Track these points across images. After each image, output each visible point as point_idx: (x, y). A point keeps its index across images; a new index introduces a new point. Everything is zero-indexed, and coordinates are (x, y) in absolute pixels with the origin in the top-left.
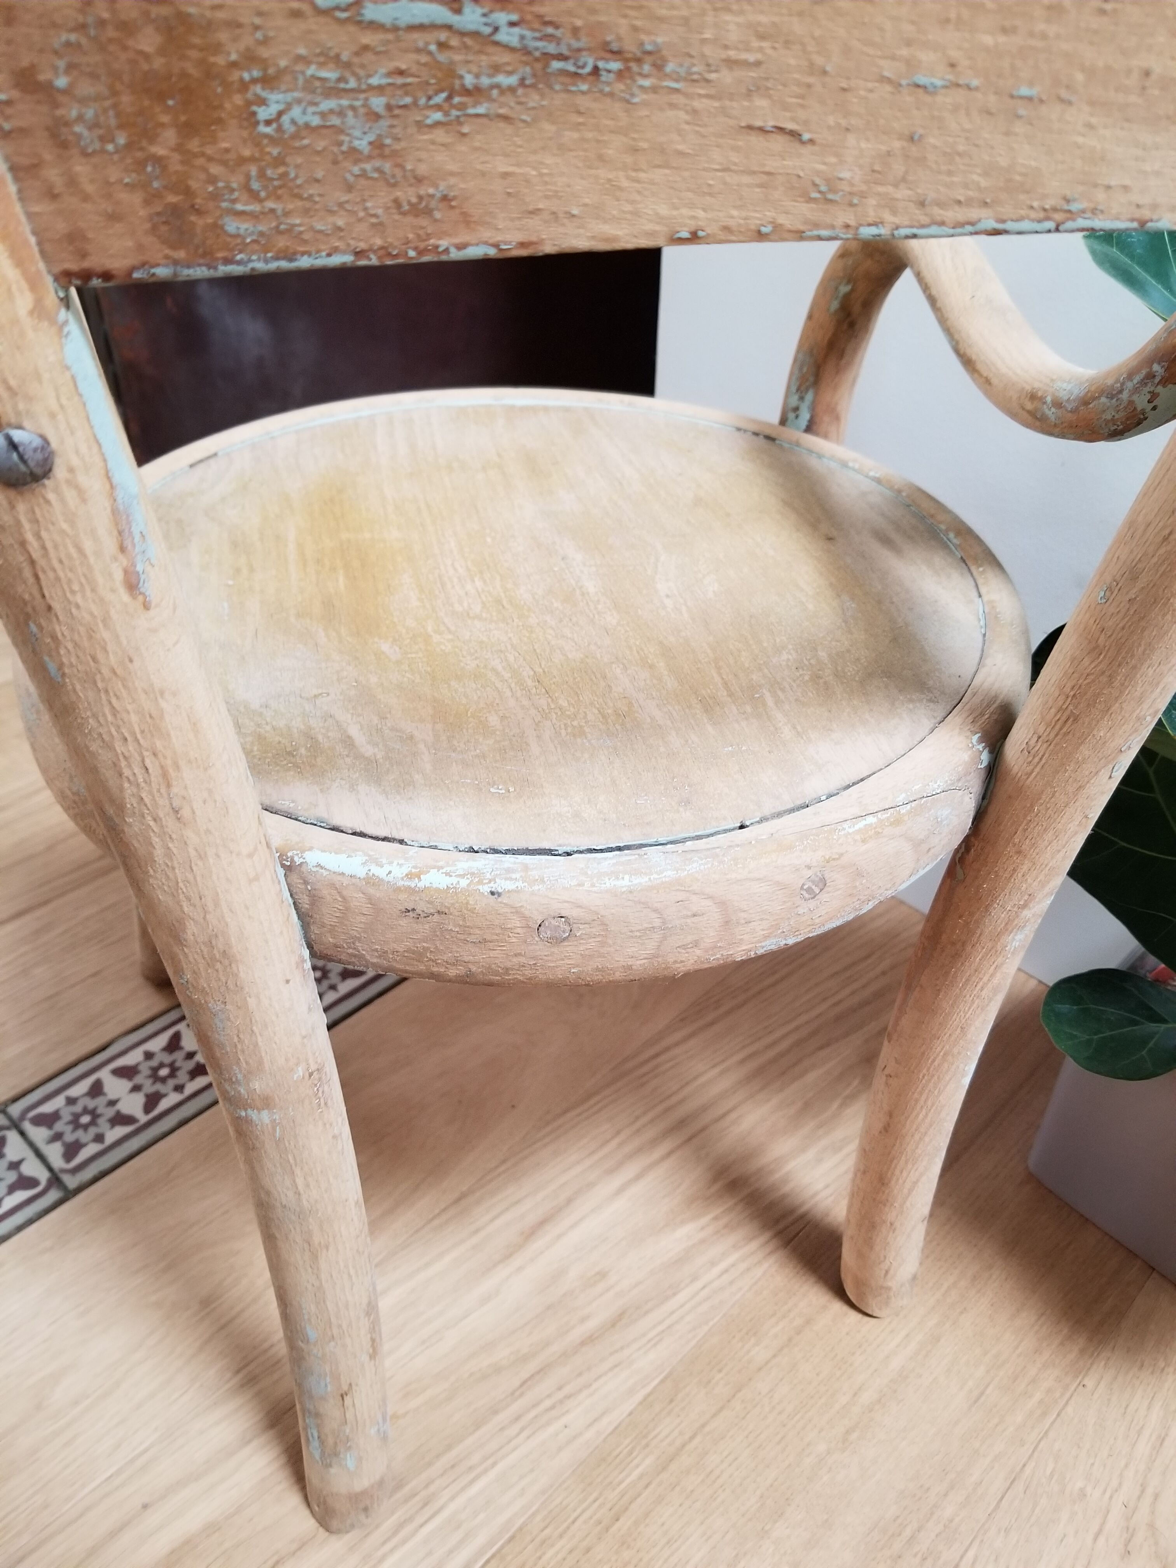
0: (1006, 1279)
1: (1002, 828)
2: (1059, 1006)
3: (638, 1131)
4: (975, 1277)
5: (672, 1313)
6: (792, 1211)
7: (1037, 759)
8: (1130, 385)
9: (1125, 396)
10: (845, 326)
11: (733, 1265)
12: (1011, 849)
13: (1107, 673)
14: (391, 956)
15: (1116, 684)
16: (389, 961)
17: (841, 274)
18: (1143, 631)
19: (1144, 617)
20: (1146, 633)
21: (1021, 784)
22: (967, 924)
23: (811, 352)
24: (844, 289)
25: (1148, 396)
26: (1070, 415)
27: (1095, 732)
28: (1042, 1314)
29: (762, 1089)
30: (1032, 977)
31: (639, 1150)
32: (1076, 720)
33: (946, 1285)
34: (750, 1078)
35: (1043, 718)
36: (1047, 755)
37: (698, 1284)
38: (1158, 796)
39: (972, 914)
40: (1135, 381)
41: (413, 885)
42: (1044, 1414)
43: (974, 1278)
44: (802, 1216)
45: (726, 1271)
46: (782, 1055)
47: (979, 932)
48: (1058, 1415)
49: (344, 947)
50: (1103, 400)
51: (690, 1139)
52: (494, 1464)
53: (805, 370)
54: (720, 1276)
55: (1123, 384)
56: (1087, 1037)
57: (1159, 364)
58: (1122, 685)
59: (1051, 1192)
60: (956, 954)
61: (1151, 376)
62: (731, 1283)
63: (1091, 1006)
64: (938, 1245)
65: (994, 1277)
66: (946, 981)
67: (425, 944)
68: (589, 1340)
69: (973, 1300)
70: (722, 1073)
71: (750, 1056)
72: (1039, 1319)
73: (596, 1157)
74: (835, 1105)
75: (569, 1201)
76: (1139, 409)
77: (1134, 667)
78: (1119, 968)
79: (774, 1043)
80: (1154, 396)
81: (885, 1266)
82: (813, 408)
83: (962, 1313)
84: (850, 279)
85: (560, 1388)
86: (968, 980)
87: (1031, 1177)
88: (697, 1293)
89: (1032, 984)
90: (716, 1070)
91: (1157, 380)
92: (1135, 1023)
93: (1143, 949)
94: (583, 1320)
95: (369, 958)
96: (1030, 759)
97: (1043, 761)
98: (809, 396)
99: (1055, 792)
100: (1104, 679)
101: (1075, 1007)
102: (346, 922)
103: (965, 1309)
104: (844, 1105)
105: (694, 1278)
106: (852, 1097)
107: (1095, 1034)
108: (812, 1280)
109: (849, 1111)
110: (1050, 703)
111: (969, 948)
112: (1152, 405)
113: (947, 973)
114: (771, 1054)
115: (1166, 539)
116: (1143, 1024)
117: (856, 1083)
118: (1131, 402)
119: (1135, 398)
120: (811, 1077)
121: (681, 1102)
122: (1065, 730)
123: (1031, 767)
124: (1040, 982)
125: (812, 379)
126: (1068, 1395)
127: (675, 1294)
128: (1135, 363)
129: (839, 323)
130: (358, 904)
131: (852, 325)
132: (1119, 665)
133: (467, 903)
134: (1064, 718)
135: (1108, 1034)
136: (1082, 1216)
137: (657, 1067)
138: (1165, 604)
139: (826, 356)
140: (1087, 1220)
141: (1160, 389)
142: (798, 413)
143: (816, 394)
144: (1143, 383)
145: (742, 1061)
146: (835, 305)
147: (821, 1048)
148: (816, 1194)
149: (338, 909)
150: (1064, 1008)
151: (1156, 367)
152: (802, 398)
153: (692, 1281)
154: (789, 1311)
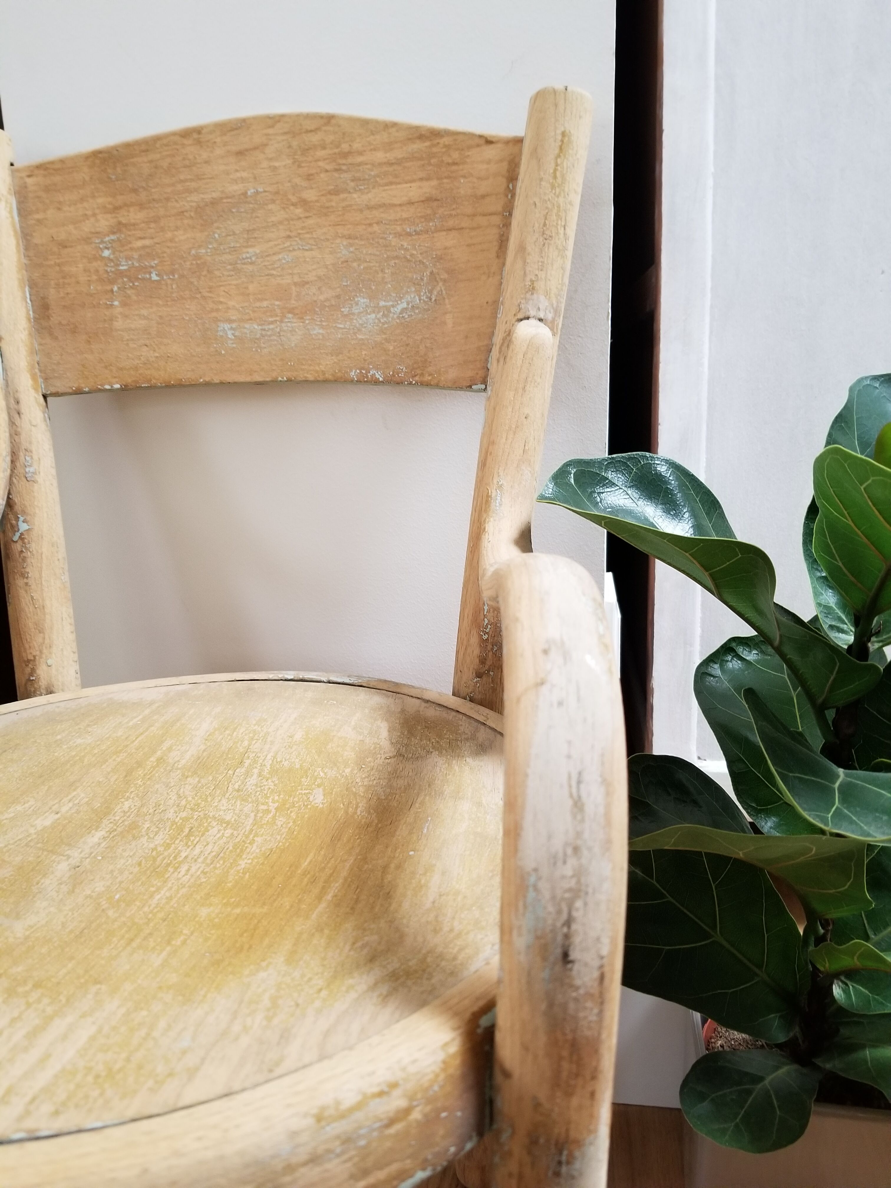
56: (733, 1124)
101: (705, 1104)
107: (736, 1118)
150: (699, 1109)
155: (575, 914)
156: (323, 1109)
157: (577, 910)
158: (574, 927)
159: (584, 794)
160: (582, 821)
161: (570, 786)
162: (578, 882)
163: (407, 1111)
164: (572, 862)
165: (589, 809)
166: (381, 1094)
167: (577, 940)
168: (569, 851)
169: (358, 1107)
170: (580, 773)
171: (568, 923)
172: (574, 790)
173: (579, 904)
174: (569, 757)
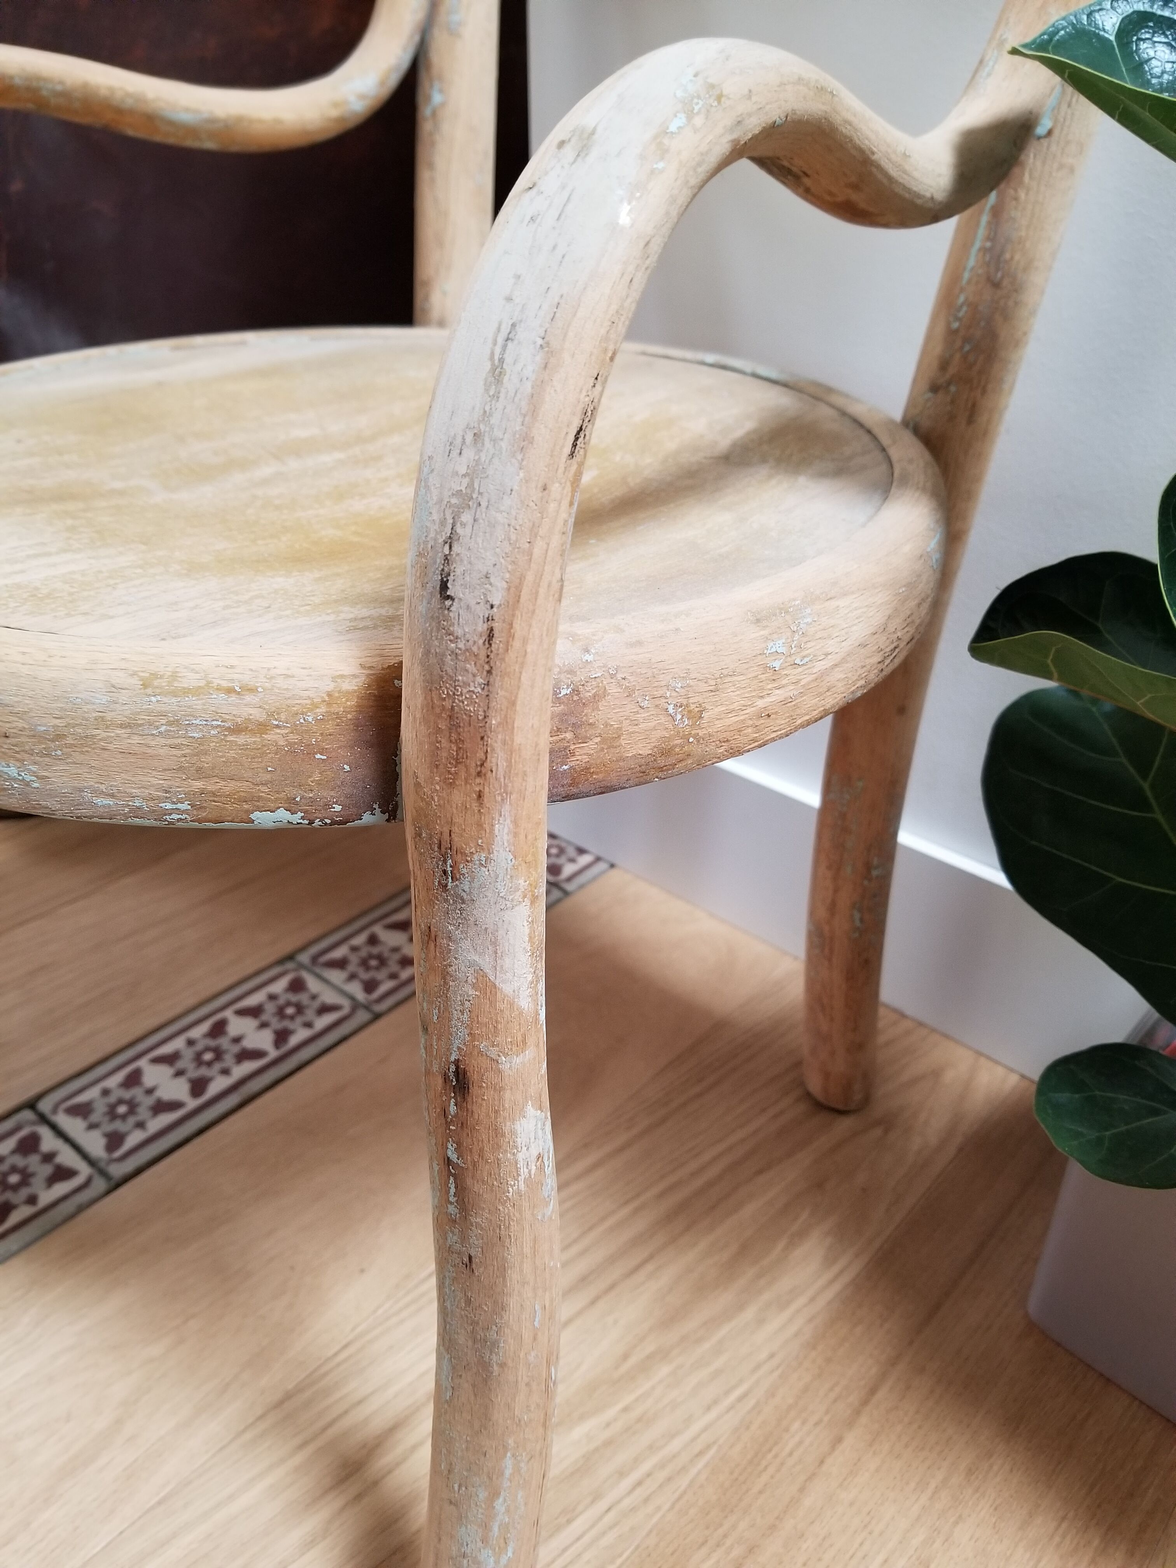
0: (1011, 1471)
2: (1056, 1095)
4: (970, 1470)
5: (565, 1550)
11: (649, 1475)
28: (1064, 1518)
30: (1012, 1070)
33: (932, 1486)
34: (669, 1218)
37: (602, 1505)
38: (1159, 816)
43: (970, 1472)
45: (639, 1483)
46: (710, 1184)
54: (633, 1489)
56: (1097, 1134)
59: (1059, 1344)
62: (647, 1500)
63: (1097, 1093)
64: (920, 1427)
65: (995, 1468)
69: (970, 1503)
71: (671, 1188)
72: (1059, 1525)
74: (781, 1245)
78: (1129, 1042)
83: (956, 1523)
87: (1031, 1327)
88: (600, 1518)
89: (1014, 1079)
92: (1155, 1112)
93: (1156, 1015)
101: (1077, 1096)
103: (960, 1517)
104: (791, 1245)
105: (597, 1497)
106: (801, 1235)
107: (1107, 1130)
109: (799, 1252)
114: (699, 1182)
116: (1165, 1113)
117: (805, 1215)
120: (749, 1210)
124: (1023, 1076)
127: (569, 1522)
135: (1123, 1128)
136: (1101, 1375)
140: (1108, 1380)
145: (662, 1195)
147: (760, 1172)
150: (1063, 1097)
153: (593, 1502)
154: (725, 1536)
155: (459, 529)
156: (155, 676)
157: (463, 525)
158: (456, 548)
159: (509, 359)
160: (496, 397)
161: (495, 343)
162: (470, 485)
163: (263, 727)
164: (469, 454)
165: (510, 382)
166: (230, 691)
167: (458, 569)
168: (469, 438)
169: (196, 691)
170: (513, 325)
171: (450, 541)
172: (498, 350)
173: (467, 517)
174: (509, 299)
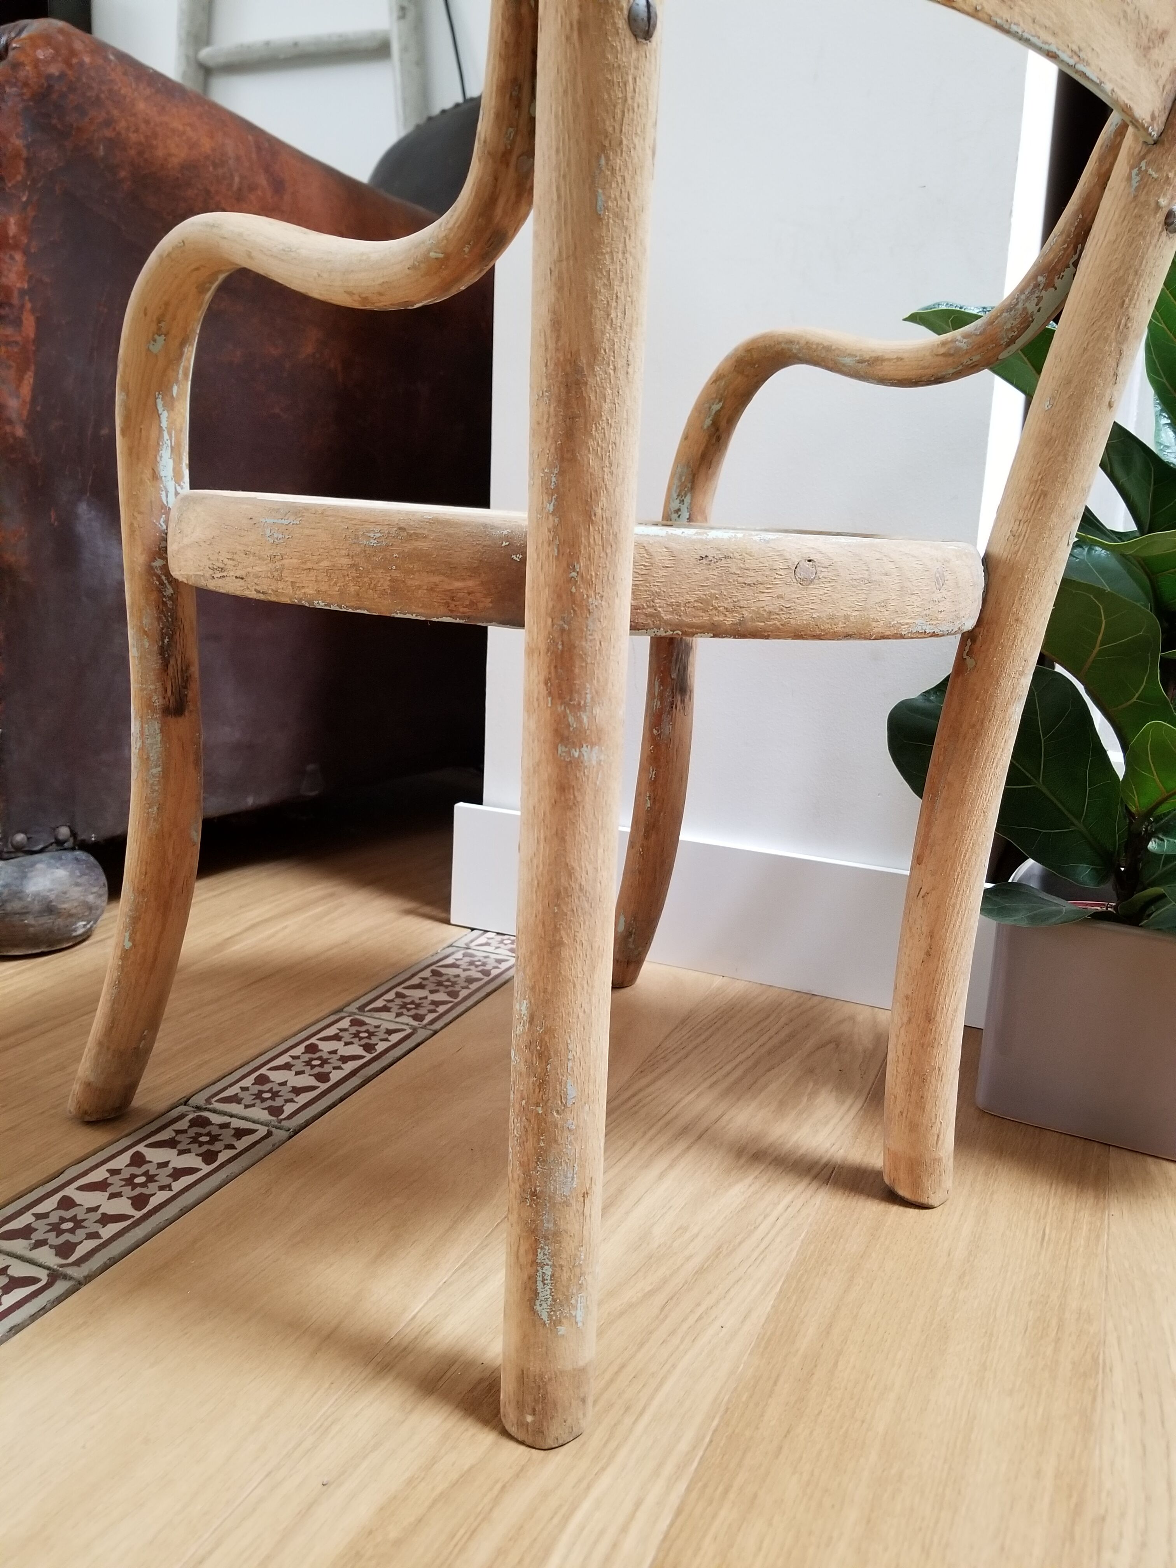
1: (1002, 605)
3: (651, 1140)
5: (762, 1239)
6: (816, 1163)
7: (1021, 538)
8: (1023, 297)
9: (1020, 306)
10: (714, 441)
11: (792, 1202)
12: (1011, 619)
13: (1063, 453)
14: (683, 609)
15: (1069, 459)
16: (680, 616)
17: (714, 396)
18: (1081, 415)
19: (1081, 404)
20: (1083, 417)
21: (1012, 562)
22: (983, 701)
23: (688, 465)
24: (716, 407)
25: (1036, 300)
26: (979, 337)
27: (1059, 501)
29: (739, 1099)
31: (660, 1151)
32: (1046, 495)
34: (724, 1095)
35: (1020, 507)
36: (1028, 531)
37: (772, 1218)
39: (986, 691)
40: (1027, 293)
41: (704, 538)
42: (1098, 1237)
44: (826, 1165)
45: (789, 1206)
46: (740, 1079)
47: (993, 705)
48: (1108, 1235)
49: (643, 608)
50: (1005, 314)
51: (700, 1137)
52: (674, 1366)
53: (683, 478)
54: (786, 1210)
55: (1017, 299)
57: (1042, 275)
58: (1073, 459)
60: (977, 734)
61: (1037, 285)
62: (798, 1213)
66: (971, 764)
67: (713, 591)
68: (700, 1271)
70: (698, 1096)
71: (715, 1083)
73: (626, 1160)
74: (805, 1100)
75: (620, 1191)
76: (1030, 312)
77: (1079, 444)
79: (728, 1074)
80: (1040, 299)
81: (935, 1130)
82: (690, 509)
83: (992, 1193)
84: (721, 398)
85: (699, 1305)
86: (987, 758)
87: (983, 1113)
88: (774, 1224)
90: (692, 1096)
91: (1041, 288)
94: (689, 1258)
95: (663, 615)
96: (1016, 541)
97: (1027, 536)
98: (687, 500)
99: (1038, 558)
100: (1060, 458)
102: (651, 579)
104: (811, 1098)
105: (766, 1215)
106: (814, 1093)
108: (863, 1198)
109: (818, 1101)
110: (1024, 493)
111: (986, 724)
112: (1038, 307)
113: (971, 757)
114: (731, 1079)
115: (1085, 349)
118: (1025, 309)
119: (1027, 305)
121: (676, 1117)
122: (1039, 506)
123: (1018, 547)
125: (689, 485)
126: (1106, 1222)
127: (756, 1228)
128: (1023, 284)
129: (711, 436)
130: (662, 558)
131: (718, 439)
132: (1069, 445)
133: (746, 548)
134: (1037, 497)
136: (1035, 1127)
137: (639, 1101)
138: (1092, 393)
139: (700, 465)
140: (1040, 1128)
141: (1043, 293)
142: (679, 513)
143: (692, 497)
144: (1032, 292)
145: (711, 1087)
146: (708, 422)
148: (827, 1151)
149: (645, 566)
151: (1040, 279)
152: (682, 501)
153: (765, 1217)
154: (858, 1219)
